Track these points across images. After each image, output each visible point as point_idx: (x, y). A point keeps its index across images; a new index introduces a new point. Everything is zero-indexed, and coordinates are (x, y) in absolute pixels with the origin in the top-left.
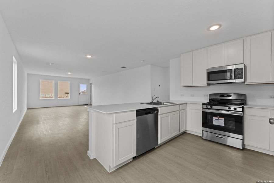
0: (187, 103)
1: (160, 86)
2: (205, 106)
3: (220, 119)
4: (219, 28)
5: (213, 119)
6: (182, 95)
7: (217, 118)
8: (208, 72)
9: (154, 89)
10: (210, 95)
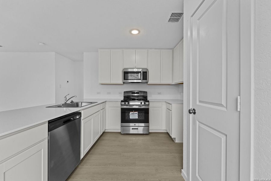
0: (106, 101)
1: (68, 82)
2: (123, 103)
3: (135, 113)
4: (139, 33)
5: (130, 114)
6: (98, 93)
7: (133, 113)
8: (124, 72)
9: (61, 85)
10: (125, 92)
